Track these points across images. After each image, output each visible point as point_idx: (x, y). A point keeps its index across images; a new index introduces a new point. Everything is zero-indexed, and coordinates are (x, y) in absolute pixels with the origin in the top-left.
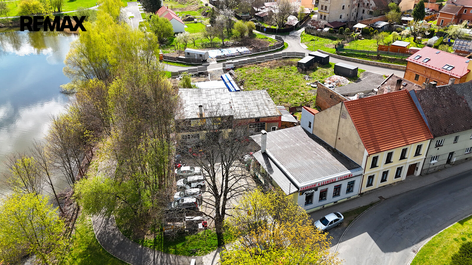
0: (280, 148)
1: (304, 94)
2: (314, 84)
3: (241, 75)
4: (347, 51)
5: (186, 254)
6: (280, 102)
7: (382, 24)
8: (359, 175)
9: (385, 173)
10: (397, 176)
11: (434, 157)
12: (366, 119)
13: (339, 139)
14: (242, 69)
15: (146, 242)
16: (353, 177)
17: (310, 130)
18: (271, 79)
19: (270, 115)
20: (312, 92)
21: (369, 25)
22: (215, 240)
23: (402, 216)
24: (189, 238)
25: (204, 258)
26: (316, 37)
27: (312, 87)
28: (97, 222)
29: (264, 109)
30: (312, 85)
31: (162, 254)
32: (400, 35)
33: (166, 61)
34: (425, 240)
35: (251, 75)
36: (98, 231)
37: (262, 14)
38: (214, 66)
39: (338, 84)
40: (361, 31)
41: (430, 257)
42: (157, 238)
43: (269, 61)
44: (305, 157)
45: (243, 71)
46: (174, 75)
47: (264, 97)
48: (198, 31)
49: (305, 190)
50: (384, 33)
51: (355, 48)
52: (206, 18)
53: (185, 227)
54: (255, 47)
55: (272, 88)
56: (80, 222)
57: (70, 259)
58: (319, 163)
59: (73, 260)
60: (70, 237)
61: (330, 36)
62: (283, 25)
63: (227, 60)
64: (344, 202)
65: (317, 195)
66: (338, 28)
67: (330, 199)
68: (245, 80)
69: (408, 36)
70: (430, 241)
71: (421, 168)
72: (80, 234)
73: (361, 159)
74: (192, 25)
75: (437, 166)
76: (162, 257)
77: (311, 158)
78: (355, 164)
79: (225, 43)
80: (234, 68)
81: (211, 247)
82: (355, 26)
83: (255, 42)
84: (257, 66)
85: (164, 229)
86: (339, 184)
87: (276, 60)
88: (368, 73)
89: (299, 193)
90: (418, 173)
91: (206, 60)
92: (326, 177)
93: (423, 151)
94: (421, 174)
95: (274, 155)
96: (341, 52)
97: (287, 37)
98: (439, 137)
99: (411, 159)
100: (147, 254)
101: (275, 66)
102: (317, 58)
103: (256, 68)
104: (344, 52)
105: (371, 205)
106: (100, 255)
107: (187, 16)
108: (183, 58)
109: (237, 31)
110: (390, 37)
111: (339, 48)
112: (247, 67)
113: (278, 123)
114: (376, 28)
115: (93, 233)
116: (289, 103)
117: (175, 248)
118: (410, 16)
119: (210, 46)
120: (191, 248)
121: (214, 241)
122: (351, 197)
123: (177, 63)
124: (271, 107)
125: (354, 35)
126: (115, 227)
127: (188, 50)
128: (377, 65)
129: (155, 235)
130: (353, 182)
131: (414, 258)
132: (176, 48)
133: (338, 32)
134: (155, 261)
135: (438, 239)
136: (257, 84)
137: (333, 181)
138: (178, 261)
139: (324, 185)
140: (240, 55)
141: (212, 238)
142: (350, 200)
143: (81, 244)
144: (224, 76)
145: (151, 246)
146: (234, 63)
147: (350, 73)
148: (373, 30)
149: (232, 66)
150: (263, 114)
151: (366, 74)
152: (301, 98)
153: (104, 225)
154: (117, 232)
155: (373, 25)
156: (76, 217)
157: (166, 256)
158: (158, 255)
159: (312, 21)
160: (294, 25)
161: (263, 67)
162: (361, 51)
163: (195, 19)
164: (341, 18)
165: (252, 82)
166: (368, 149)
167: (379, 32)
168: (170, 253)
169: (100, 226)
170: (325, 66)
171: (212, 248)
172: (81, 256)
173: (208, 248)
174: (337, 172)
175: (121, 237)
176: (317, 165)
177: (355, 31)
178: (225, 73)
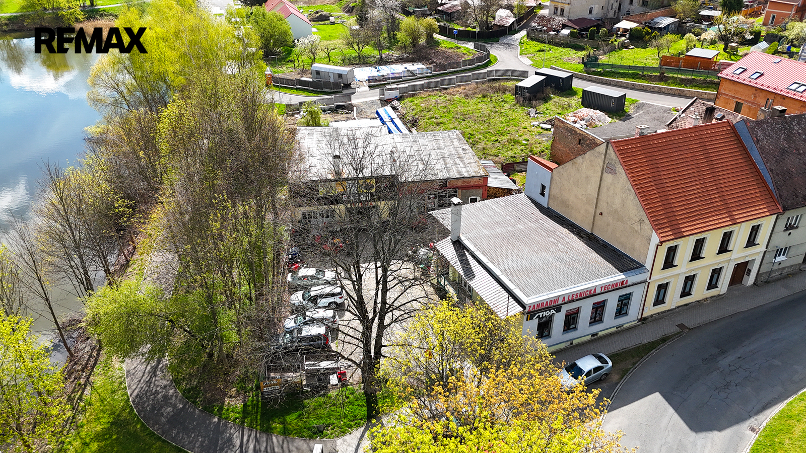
0: (487, 233)
1: (528, 141)
2: (545, 124)
3: (413, 110)
4: (605, 67)
5: (305, 434)
6: (484, 154)
7: (666, 21)
8: (641, 283)
9: (690, 280)
10: (712, 285)
11: (782, 249)
12: (654, 175)
13: (601, 214)
14: (414, 100)
15: (228, 410)
16: (630, 286)
17: (544, 201)
18: (467, 116)
19: (466, 175)
20: (543, 137)
21: (642, 24)
22: (362, 406)
23: (725, 362)
24: (311, 403)
25: (339, 441)
26: (547, 46)
27: (542, 128)
28: (134, 371)
29: (456, 164)
30: (542, 125)
31: (258, 435)
32: (698, 40)
33: (277, 86)
34: (774, 408)
35: (431, 109)
36: (135, 389)
37: (450, 7)
38: (363, 95)
39: (591, 124)
40: (628, 35)
41: (787, 440)
42: (248, 404)
43: (463, 85)
44: (536, 248)
45: (415, 102)
46: (292, 109)
47: (456, 143)
48: (336, 38)
49: (537, 311)
50: (670, 37)
51: (618, 63)
52: (351, 17)
53: (304, 383)
54: (438, 62)
55: (469, 130)
56: (102, 372)
57: (77, 443)
58: (561, 260)
59: (83, 446)
60: (80, 401)
61: (572, 44)
62: (488, 25)
63: (388, 84)
64: (611, 334)
65: (559, 320)
66: (586, 30)
67: (584, 329)
68: (420, 118)
69: (713, 42)
70: (782, 410)
71: (757, 271)
72: (100, 395)
73: (644, 250)
74: (326, 28)
75: (786, 267)
76: (257, 440)
77: (547, 250)
78: (632, 261)
79: (383, 56)
80: (401, 97)
81: (354, 420)
82: (618, 25)
83: (437, 54)
84: (442, 95)
85: (262, 385)
86: (601, 300)
87: (477, 83)
88: (643, 105)
89: (526, 317)
90: (750, 280)
91: (350, 84)
92: (577, 285)
93: (762, 238)
94: (755, 281)
95: (476, 245)
96: (594, 69)
97: (496, 45)
98: (792, 211)
99: (738, 252)
100: (228, 435)
101: (474, 94)
102: (550, 79)
103: (439, 97)
104: (599, 70)
105: (664, 340)
106: (135, 437)
107: (317, 13)
108: (308, 81)
109: (405, 34)
110: (681, 45)
111: (590, 63)
112: (423, 96)
113: (481, 191)
114: (655, 28)
115: (126, 394)
116: (500, 157)
117: (283, 423)
118: (715, 9)
119: (357, 62)
120: (315, 423)
121: (359, 408)
122: (625, 326)
123: (297, 89)
124: (469, 161)
125: (616, 41)
126: (168, 381)
127: (317, 66)
128: (660, 92)
129: (245, 397)
130: (628, 297)
131: (753, 442)
132: (297, 65)
133: (587, 36)
134: (244, 448)
135: (799, 407)
136: (442, 123)
137: (590, 294)
138: (288, 447)
139: (573, 301)
140: (410, 76)
141: (356, 403)
142: (621, 331)
143: (101, 415)
144: (381, 111)
145: (236, 418)
146: (400, 88)
147: (612, 105)
148: (650, 31)
149: (396, 93)
150: (454, 174)
151: (640, 106)
152: (523, 147)
153: (148, 378)
154: (171, 392)
155: (650, 24)
156: (95, 363)
157: (265, 439)
158: (249, 436)
159: (540, 17)
160: (508, 25)
161: (453, 95)
162: (630, 67)
163: (330, 18)
164: (590, 12)
165: (434, 120)
166: (659, 232)
167: (662, 36)
168: (273, 433)
169: (140, 381)
170: (564, 93)
171: (356, 423)
172: (98, 437)
173: (349, 423)
174: (598, 276)
175: (180, 400)
176: (559, 263)
177: (617, 34)
178: (383, 106)
